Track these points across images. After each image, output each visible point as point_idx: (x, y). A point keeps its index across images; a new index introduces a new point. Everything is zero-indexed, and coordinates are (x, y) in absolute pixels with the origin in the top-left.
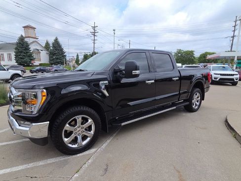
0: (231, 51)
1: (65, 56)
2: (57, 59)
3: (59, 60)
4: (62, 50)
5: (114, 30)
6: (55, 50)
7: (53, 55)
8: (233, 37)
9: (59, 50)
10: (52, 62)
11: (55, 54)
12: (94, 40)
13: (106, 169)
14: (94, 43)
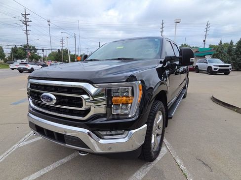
12: (27, 31)
13: (204, 163)
14: (27, 34)
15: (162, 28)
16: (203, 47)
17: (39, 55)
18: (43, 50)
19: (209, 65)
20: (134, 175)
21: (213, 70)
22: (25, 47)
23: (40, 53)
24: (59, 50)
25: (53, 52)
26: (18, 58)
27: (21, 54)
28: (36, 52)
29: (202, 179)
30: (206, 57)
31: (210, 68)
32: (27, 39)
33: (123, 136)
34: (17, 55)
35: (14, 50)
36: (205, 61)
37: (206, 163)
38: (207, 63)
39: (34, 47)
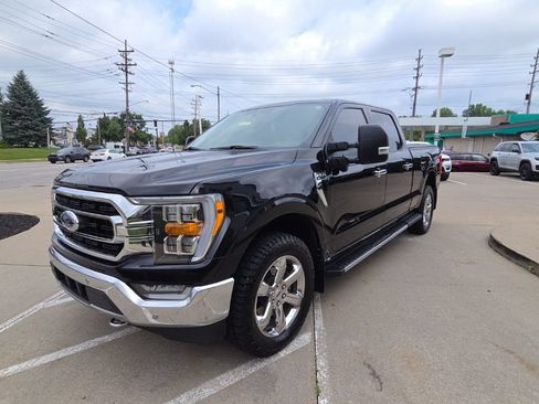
0: (413, 116)
1: (50, 120)
2: (27, 128)
3: (31, 132)
4: (39, 105)
5: (171, 63)
6: (18, 106)
7: (14, 118)
8: (416, 89)
9: (29, 105)
10: (13, 137)
11: (20, 114)
12: (127, 83)
13: (374, 373)
14: (127, 91)
15: (418, 69)
16: (525, 112)
17: (149, 132)
18: (155, 122)
19: (524, 156)
20: (218, 378)
21: (534, 169)
22: (123, 116)
23: (150, 129)
24: (186, 123)
25: (176, 127)
26: (109, 139)
27: (115, 130)
28: (143, 126)
29: (350, 402)
30: (522, 136)
31: (525, 164)
32: (127, 101)
33: (182, 296)
34: (107, 133)
35: (104, 123)
36: (515, 148)
37: (378, 373)
38: (519, 152)
39: (140, 117)
